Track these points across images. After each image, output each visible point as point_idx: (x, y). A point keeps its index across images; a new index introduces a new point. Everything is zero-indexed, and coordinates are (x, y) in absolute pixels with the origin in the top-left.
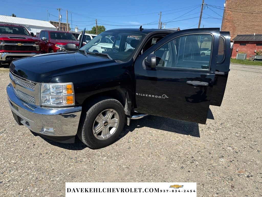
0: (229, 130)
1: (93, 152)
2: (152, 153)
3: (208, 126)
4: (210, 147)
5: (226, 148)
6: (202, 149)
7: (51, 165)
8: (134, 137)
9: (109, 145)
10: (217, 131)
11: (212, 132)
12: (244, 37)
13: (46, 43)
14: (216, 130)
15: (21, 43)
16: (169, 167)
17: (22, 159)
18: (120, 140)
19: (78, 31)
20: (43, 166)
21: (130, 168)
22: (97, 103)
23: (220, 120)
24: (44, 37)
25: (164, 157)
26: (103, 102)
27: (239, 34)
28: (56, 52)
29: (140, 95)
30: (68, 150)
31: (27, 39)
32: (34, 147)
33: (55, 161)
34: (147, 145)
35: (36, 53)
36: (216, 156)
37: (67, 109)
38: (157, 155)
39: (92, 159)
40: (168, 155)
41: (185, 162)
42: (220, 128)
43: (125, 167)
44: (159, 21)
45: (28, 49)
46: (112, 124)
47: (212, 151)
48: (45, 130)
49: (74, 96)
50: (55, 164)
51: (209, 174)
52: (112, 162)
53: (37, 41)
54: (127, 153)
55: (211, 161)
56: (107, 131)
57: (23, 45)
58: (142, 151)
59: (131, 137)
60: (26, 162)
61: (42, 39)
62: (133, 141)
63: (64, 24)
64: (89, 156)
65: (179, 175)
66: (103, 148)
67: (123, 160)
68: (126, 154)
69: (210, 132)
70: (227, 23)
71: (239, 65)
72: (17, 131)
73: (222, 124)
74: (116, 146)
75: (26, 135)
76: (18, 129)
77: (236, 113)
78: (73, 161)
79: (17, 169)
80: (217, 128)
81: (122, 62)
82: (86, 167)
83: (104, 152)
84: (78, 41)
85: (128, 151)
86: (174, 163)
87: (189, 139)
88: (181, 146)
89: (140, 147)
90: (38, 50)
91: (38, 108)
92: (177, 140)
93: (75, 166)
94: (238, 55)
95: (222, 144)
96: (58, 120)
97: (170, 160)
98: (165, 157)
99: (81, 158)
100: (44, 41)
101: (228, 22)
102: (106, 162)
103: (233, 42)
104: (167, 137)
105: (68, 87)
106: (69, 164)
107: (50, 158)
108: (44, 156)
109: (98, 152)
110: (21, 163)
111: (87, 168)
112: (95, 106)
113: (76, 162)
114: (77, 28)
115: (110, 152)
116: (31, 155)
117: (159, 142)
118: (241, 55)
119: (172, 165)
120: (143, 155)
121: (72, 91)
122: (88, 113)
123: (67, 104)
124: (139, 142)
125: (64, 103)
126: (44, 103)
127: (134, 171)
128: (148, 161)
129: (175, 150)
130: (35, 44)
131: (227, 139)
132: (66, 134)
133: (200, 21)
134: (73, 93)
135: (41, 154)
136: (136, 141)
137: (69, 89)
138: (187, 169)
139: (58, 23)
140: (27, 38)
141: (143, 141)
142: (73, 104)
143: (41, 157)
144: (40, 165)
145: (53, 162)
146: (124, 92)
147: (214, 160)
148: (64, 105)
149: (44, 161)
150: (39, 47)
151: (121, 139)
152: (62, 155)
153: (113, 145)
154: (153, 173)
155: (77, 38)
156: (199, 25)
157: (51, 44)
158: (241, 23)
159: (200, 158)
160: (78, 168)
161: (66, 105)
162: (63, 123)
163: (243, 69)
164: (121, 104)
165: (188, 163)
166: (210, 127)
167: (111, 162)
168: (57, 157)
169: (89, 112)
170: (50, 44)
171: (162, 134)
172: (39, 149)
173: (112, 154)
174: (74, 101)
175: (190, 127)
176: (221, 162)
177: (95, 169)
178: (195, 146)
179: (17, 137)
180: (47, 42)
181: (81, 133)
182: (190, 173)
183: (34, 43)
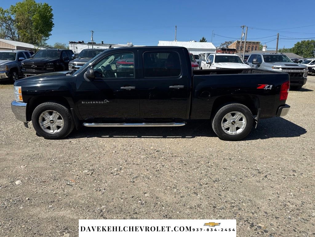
19: (266, 50)
29: (86, 103)
49: (22, 96)
114: (265, 47)
134: (21, 93)
142: (22, 101)
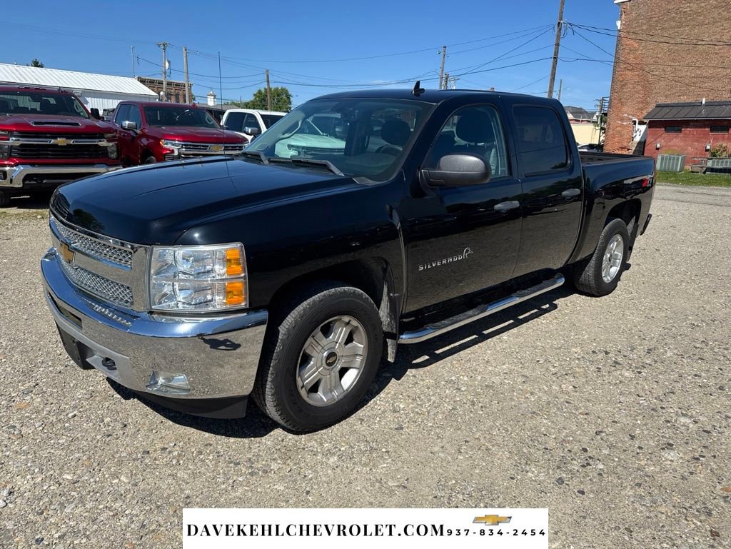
0: (673, 367)
1: (296, 442)
2: (466, 441)
3: (614, 359)
4: (628, 418)
5: (676, 421)
6: (607, 426)
7: (179, 485)
8: (409, 397)
9: (339, 421)
10: (640, 373)
11: (627, 374)
12: (675, 110)
13: (132, 136)
14: (636, 368)
15: (67, 138)
16: (522, 481)
17: (94, 470)
18: (369, 404)
19: (218, 103)
20: (158, 488)
21: (410, 486)
22: (308, 301)
23: (643, 341)
24: (129, 120)
25: (503, 452)
26: (325, 295)
27: (662, 100)
28: (164, 160)
30: (223, 437)
31: (83, 127)
32: (124, 433)
33: (189, 472)
34: (448, 418)
35: (107, 165)
36: (651, 443)
37: (224, 320)
38: (483, 448)
39: (296, 464)
40: (515, 445)
41: (565, 463)
42: (648, 362)
43: (395, 484)
44: (439, 71)
45: (86, 155)
46: (347, 359)
47: (638, 431)
48: (161, 381)
49: (245, 283)
50: (192, 480)
51: (641, 497)
52: (355, 471)
53: (109, 130)
54: (394, 443)
55: (639, 460)
56: (333, 379)
57: (71, 142)
58: (439, 437)
59: (401, 396)
60: (107, 476)
61: (124, 125)
62: (408, 406)
63: (176, 85)
64: (286, 455)
65: (553, 502)
66: (324, 431)
67: (385, 465)
68: (393, 445)
69: (621, 375)
70: (627, 72)
71: (666, 185)
72: (72, 385)
73: (650, 350)
74: (361, 424)
75: (98, 398)
76: (74, 382)
77: (685, 320)
78: (244, 470)
79: (82, 501)
80: (638, 362)
81: (371, 183)
82: (282, 488)
83: (329, 441)
84: (222, 130)
85: (397, 436)
86: (533, 470)
87: (567, 397)
88: (545, 418)
89: (431, 424)
90: (114, 156)
91: (144, 320)
92: (533, 400)
93: (249, 487)
94: (662, 158)
95: (662, 408)
96: (198, 352)
97: (523, 461)
98: (506, 453)
99: (264, 462)
100: (129, 130)
101: (630, 70)
102: (338, 470)
103: (645, 123)
104: (502, 394)
105: (230, 255)
106: (231, 481)
107: (174, 462)
108: (155, 459)
109: (309, 441)
110: (92, 480)
111: (287, 490)
112: (304, 310)
113: (252, 474)
114: (212, 95)
115: (344, 442)
116: (119, 455)
117: (482, 407)
118: (670, 159)
119: (530, 474)
120: (443, 447)
121: (239, 268)
122: (283, 329)
123: (225, 304)
124: (425, 410)
125: (219, 302)
126: (160, 303)
127: (422, 496)
128: (458, 466)
129: (532, 429)
130: (105, 140)
131: (673, 393)
132: (221, 391)
133: (554, 68)
134: (245, 272)
135: (148, 452)
136: (416, 408)
137: (233, 261)
138: (574, 485)
139: (161, 83)
140: (82, 122)
141: (436, 407)
142: (243, 304)
143: (147, 461)
144: (148, 484)
145: (186, 476)
146: (380, 268)
147: (648, 457)
148: (218, 308)
149: (157, 473)
150: (115, 149)
151: (372, 402)
152: (209, 455)
153: (352, 419)
154: (480, 500)
155: (219, 120)
156: (551, 79)
157: (148, 140)
158: (664, 71)
159: (606, 452)
160: (259, 490)
161: (224, 308)
162: (212, 359)
163: (679, 196)
164: (372, 302)
165: (576, 466)
166: (619, 359)
167: (352, 470)
168: (196, 461)
169: (287, 327)
170: (145, 139)
171: (487, 386)
172: (141, 439)
173: (352, 448)
174: (246, 295)
175: (563, 363)
176: (669, 463)
177: (308, 493)
178: (585, 416)
179: (74, 403)
180: (136, 134)
181: (264, 387)
182: (584, 496)
183: (101, 137)
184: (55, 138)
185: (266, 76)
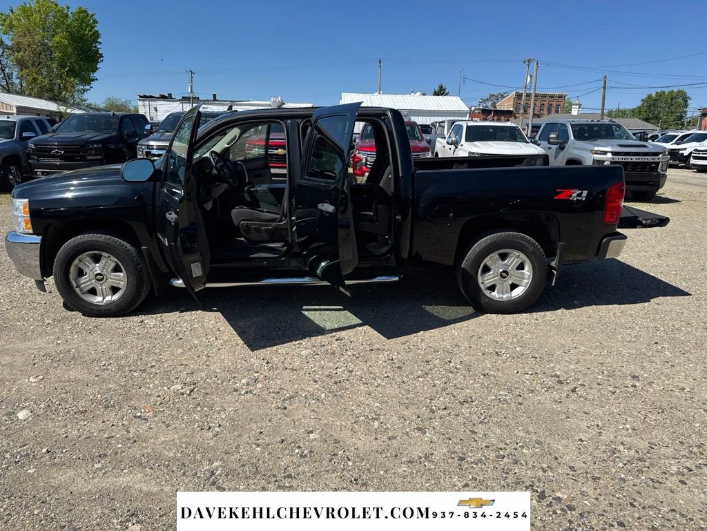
19: (580, 112)
49: (30, 220)
56: (104, 290)
63: (551, 97)
114: (576, 105)
134: (29, 215)
142: (31, 231)
184: (277, 149)
185: (602, 82)
